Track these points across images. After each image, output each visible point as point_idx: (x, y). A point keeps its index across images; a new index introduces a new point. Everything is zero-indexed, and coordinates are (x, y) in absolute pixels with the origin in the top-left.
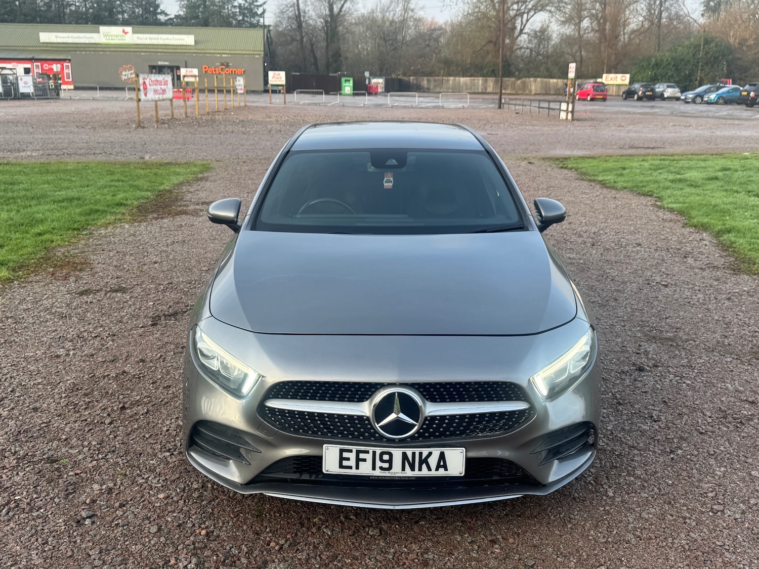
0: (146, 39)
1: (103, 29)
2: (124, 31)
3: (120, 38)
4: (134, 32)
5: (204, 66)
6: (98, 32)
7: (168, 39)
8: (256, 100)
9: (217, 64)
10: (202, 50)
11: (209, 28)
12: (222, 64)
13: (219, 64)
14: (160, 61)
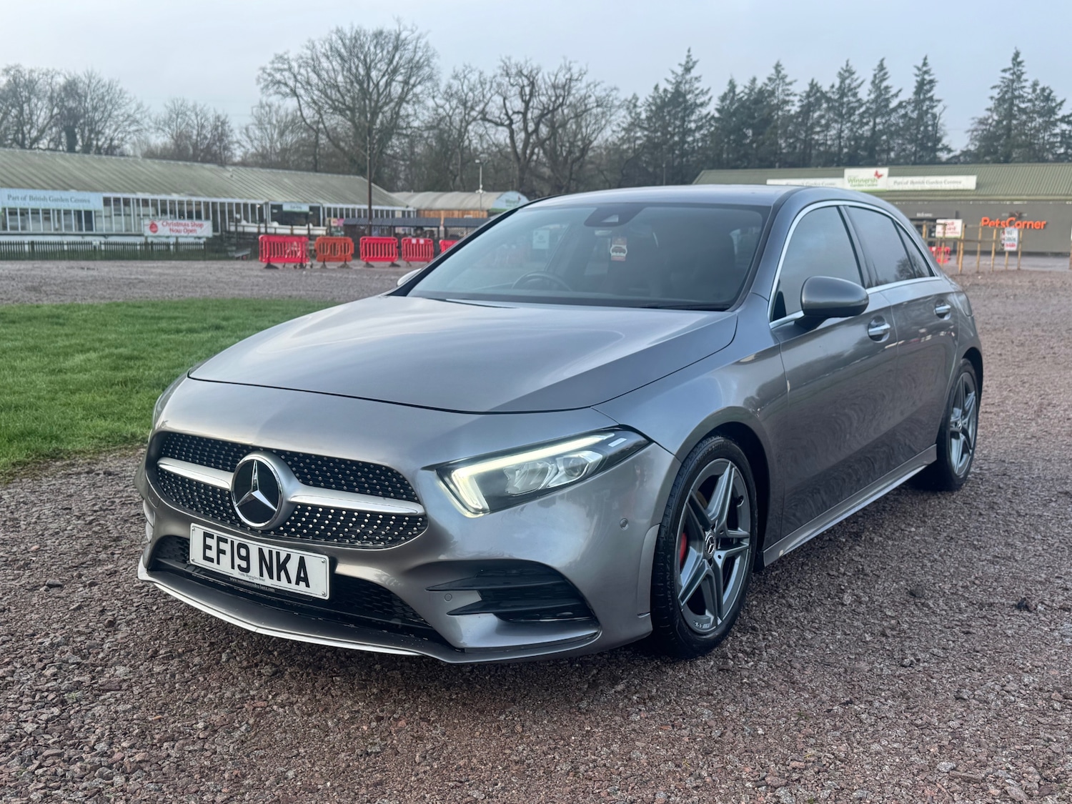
0: (907, 183)
1: (850, 172)
2: (876, 174)
3: (870, 183)
4: (890, 175)
5: (983, 219)
6: (842, 176)
7: (937, 182)
8: (1050, 264)
9: (1003, 215)
10: (985, 195)
11: (1011, 164)
12: (1012, 215)
13: (1007, 215)
14: (921, 212)
